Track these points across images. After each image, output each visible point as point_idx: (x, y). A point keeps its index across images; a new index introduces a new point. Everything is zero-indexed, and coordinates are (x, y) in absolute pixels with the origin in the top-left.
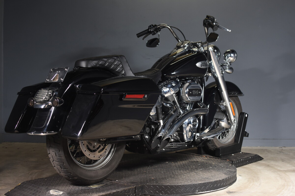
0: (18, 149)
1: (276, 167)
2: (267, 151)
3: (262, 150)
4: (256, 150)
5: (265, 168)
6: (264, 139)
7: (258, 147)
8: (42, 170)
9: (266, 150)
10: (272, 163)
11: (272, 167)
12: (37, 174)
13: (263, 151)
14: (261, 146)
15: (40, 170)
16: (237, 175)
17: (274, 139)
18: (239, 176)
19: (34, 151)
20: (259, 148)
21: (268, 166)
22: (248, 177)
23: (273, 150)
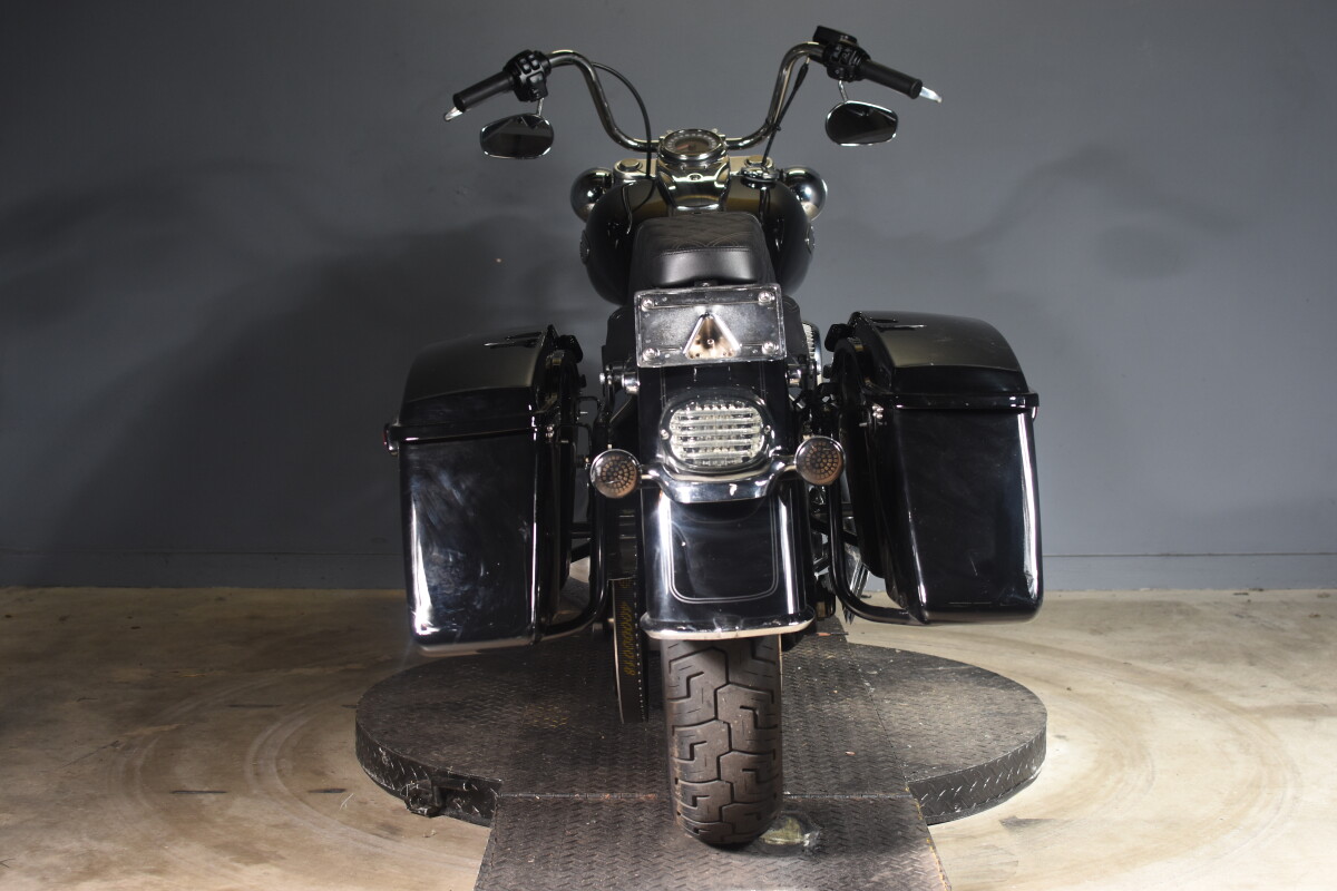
1: (1219, 694)
2: (1181, 612)
3: (1159, 604)
4: (1130, 605)
6: (1168, 555)
7: (1142, 590)
8: (174, 727)
9: (1178, 604)
10: (1204, 671)
11: (1204, 692)
12: (151, 746)
13: (1161, 611)
14: (1151, 588)
15: (166, 728)
16: (1049, 736)
17: (1210, 555)
18: (1058, 740)
19: (133, 628)
20: (1144, 594)
21: (1186, 686)
22: (1096, 743)
23: (1207, 604)
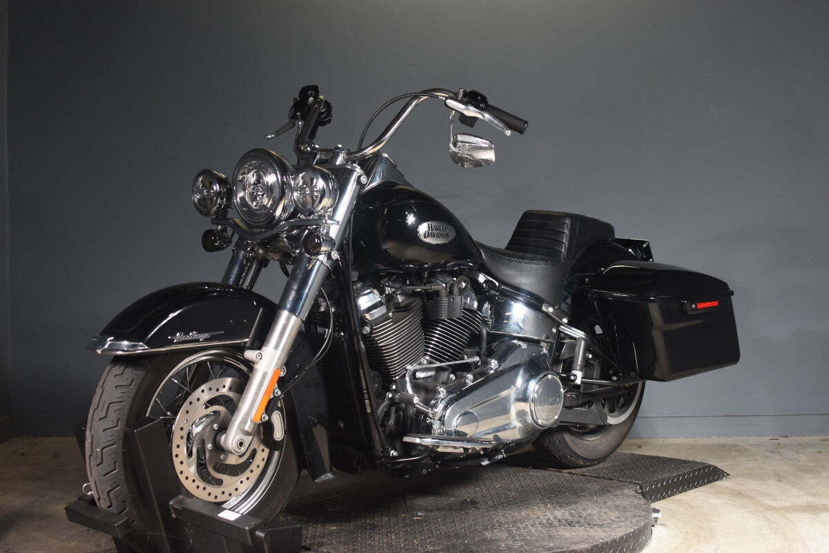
0: (56, 456)
1: (759, 499)
2: (737, 451)
3: (724, 446)
4: (706, 447)
5: (730, 502)
6: (729, 416)
7: (713, 437)
9: (735, 446)
10: (750, 485)
11: (749, 497)
13: (724, 450)
14: (719, 436)
17: (755, 415)
18: (660, 526)
20: (715, 440)
21: (739, 494)
22: (683, 528)
23: (753, 446)
